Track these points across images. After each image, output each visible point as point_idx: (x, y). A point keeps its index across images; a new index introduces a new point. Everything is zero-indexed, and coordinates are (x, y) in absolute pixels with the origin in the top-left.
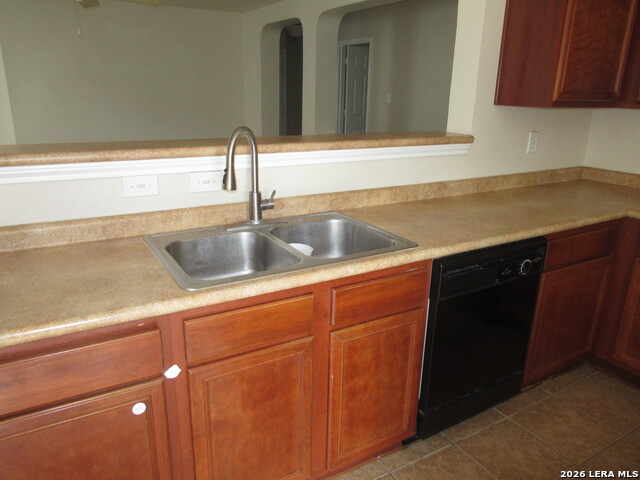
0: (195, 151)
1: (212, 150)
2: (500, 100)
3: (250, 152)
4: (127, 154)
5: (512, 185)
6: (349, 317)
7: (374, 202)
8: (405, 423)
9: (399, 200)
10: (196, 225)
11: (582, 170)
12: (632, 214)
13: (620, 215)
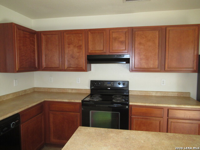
11: (35, 88)
12: (46, 100)
13: (43, 101)
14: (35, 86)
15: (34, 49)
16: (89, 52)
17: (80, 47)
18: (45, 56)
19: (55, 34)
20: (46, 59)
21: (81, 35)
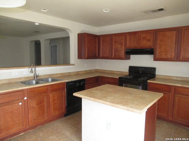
0: (25, 67)
1: (28, 67)
2: (78, 58)
3: (34, 67)
4: (13, 68)
5: (83, 72)
6: (53, 91)
7: (57, 76)
8: (64, 110)
9: (62, 75)
10: (25, 80)
11: (96, 69)
12: (100, 75)
13: (98, 76)
14: (97, 69)
15: (96, 46)
16: (127, 47)
17: (121, 44)
18: (102, 50)
19: (108, 37)
20: (102, 52)
21: (122, 37)
